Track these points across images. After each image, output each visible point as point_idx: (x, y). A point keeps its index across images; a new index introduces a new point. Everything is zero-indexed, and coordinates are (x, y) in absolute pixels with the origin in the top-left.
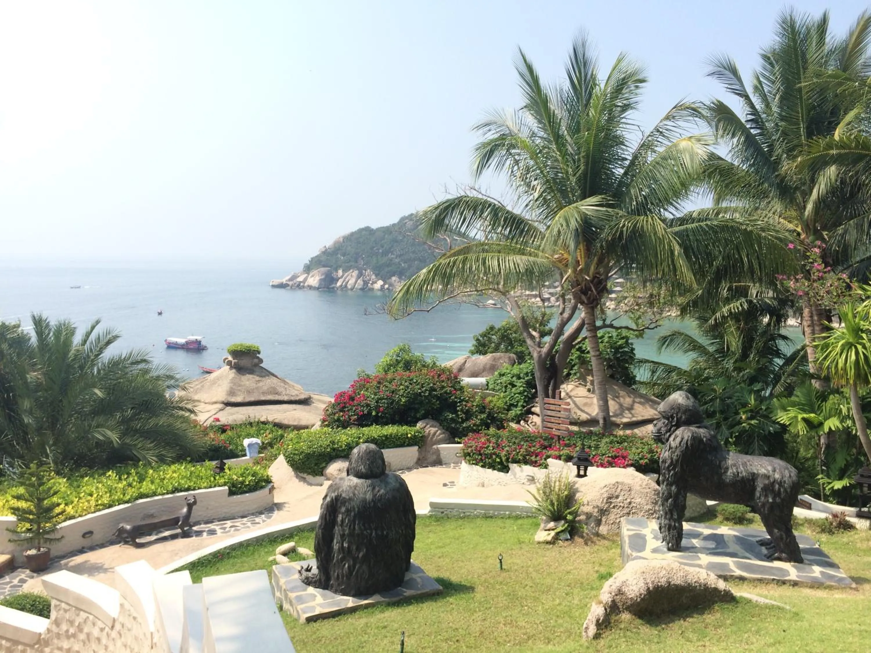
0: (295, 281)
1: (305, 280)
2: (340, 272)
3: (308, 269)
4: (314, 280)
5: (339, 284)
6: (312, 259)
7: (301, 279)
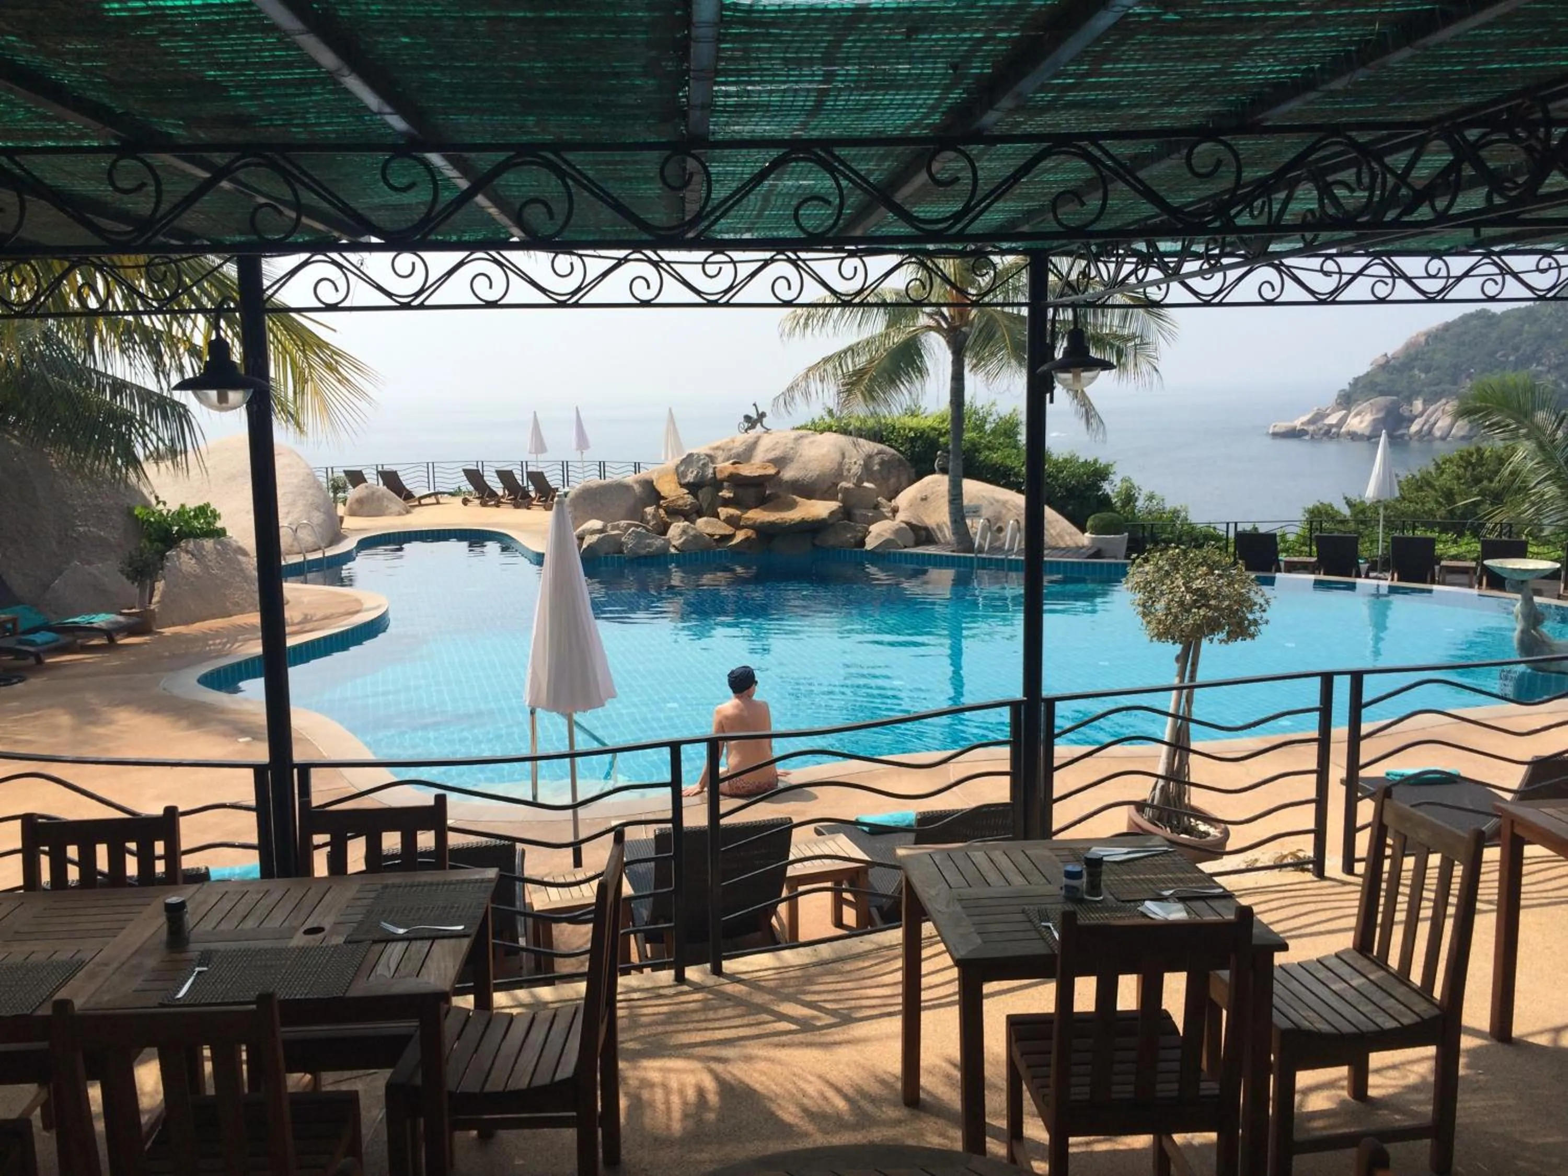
0: (1320, 425)
1: (1342, 421)
2: (1418, 405)
3: (1347, 400)
4: (1360, 422)
5: (1414, 428)
6: (1357, 380)
7: (1333, 419)
